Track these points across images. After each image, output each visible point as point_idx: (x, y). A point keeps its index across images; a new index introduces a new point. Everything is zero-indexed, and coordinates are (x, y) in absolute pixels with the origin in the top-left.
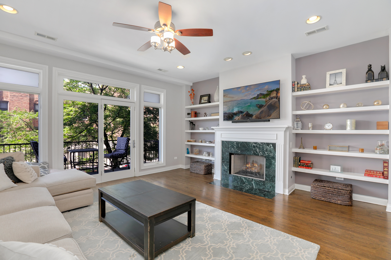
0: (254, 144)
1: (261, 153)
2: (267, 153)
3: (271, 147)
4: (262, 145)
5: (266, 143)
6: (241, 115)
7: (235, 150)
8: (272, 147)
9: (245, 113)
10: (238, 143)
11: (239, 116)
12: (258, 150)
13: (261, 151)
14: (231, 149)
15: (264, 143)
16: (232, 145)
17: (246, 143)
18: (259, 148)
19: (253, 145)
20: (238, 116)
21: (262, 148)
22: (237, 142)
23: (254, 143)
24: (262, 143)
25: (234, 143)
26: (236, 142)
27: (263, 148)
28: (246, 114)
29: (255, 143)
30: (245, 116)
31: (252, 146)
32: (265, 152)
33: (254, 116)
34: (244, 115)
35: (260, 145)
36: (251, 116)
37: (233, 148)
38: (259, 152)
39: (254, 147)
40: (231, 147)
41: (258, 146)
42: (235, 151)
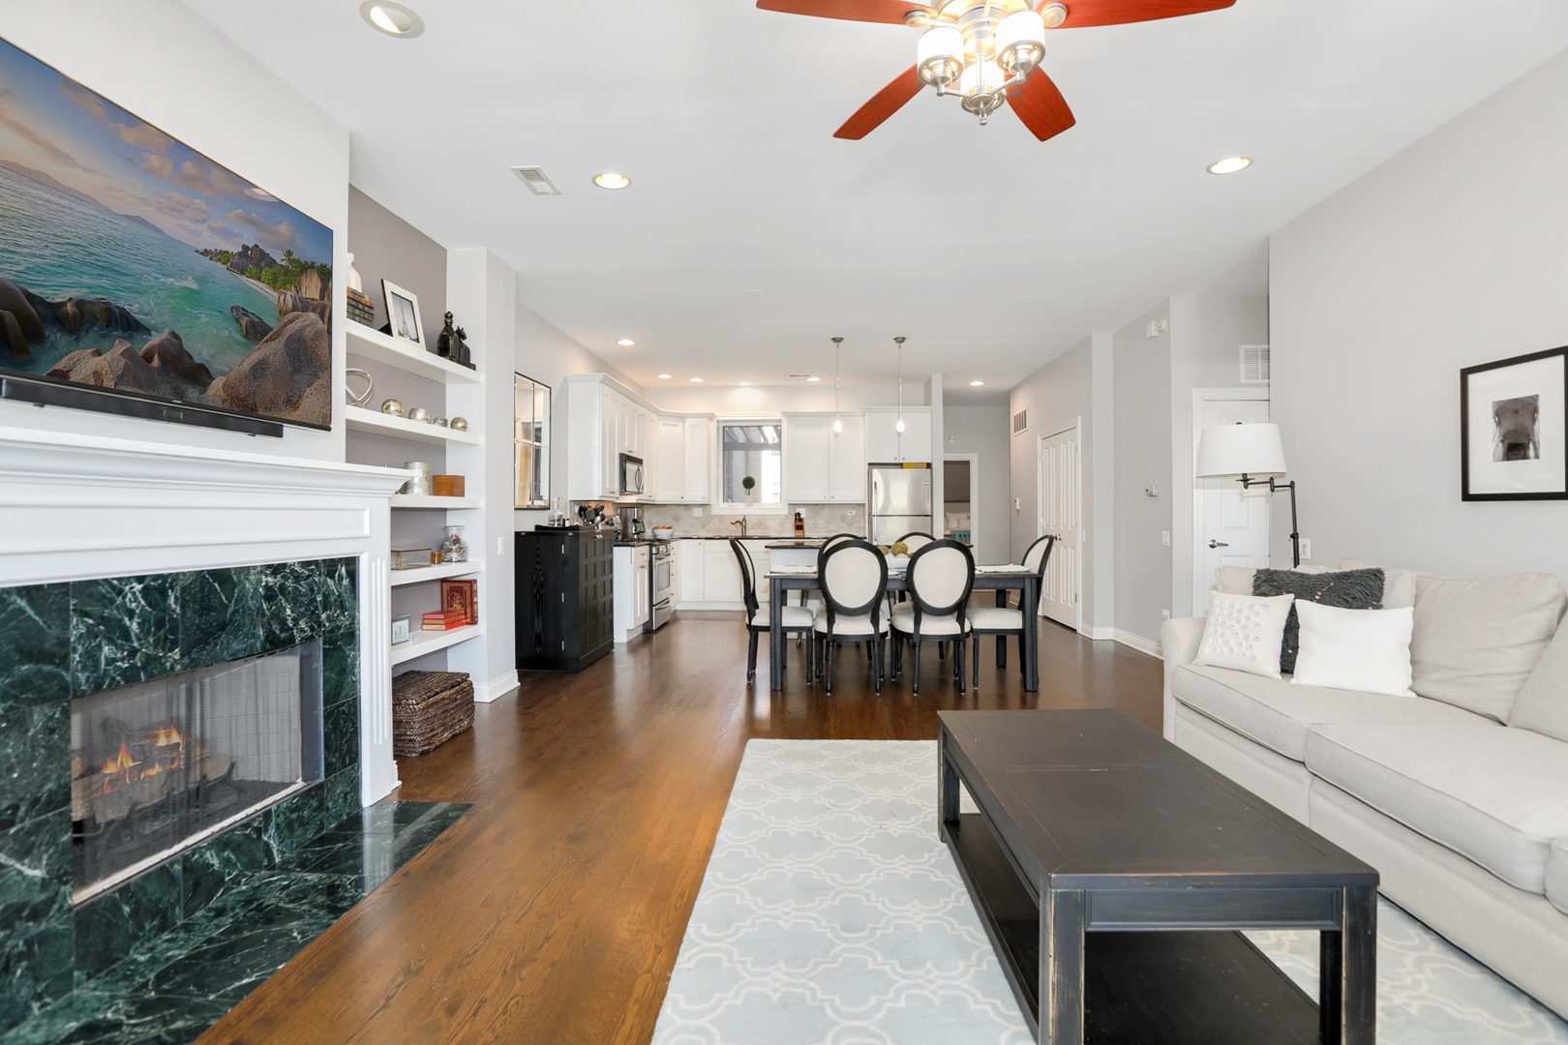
0: (270, 579)
1: (302, 624)
2: (328, 616)
3: (341, 577)
4: (309, 576)
5: (324, 561)
6: (120, 347)
7: (133, 653)
8: (346, 582)
9: (155, 339)
10: (156, 587)
11: (107, 356)
12: (289, 612)
13: (301, 615)
14: (91, 656)
15: (316, 563)
16: (102, 620)
17: (222, 576)
18: (295, 600)
19: (268, 588)
20: (98, 353)
21: (305, 595)
22: (156, 577)
23: (268, 567)
24: (305, 564)
25: (120, 592)
26: (140, 579)
27: (312, 590)
28: (162, 349)
29: (276, 569)
30: (156, 362)
31: (256, 590)
32: (319, 617)
33: (218, 384)
34: (148, 357)
35: (297, 578)
36: (200, 375)
37: (111, 641)
38: (296, 621)
39: (270, 595)
40: (91, 633)
41: (290, 583)
42: (133, 667)
